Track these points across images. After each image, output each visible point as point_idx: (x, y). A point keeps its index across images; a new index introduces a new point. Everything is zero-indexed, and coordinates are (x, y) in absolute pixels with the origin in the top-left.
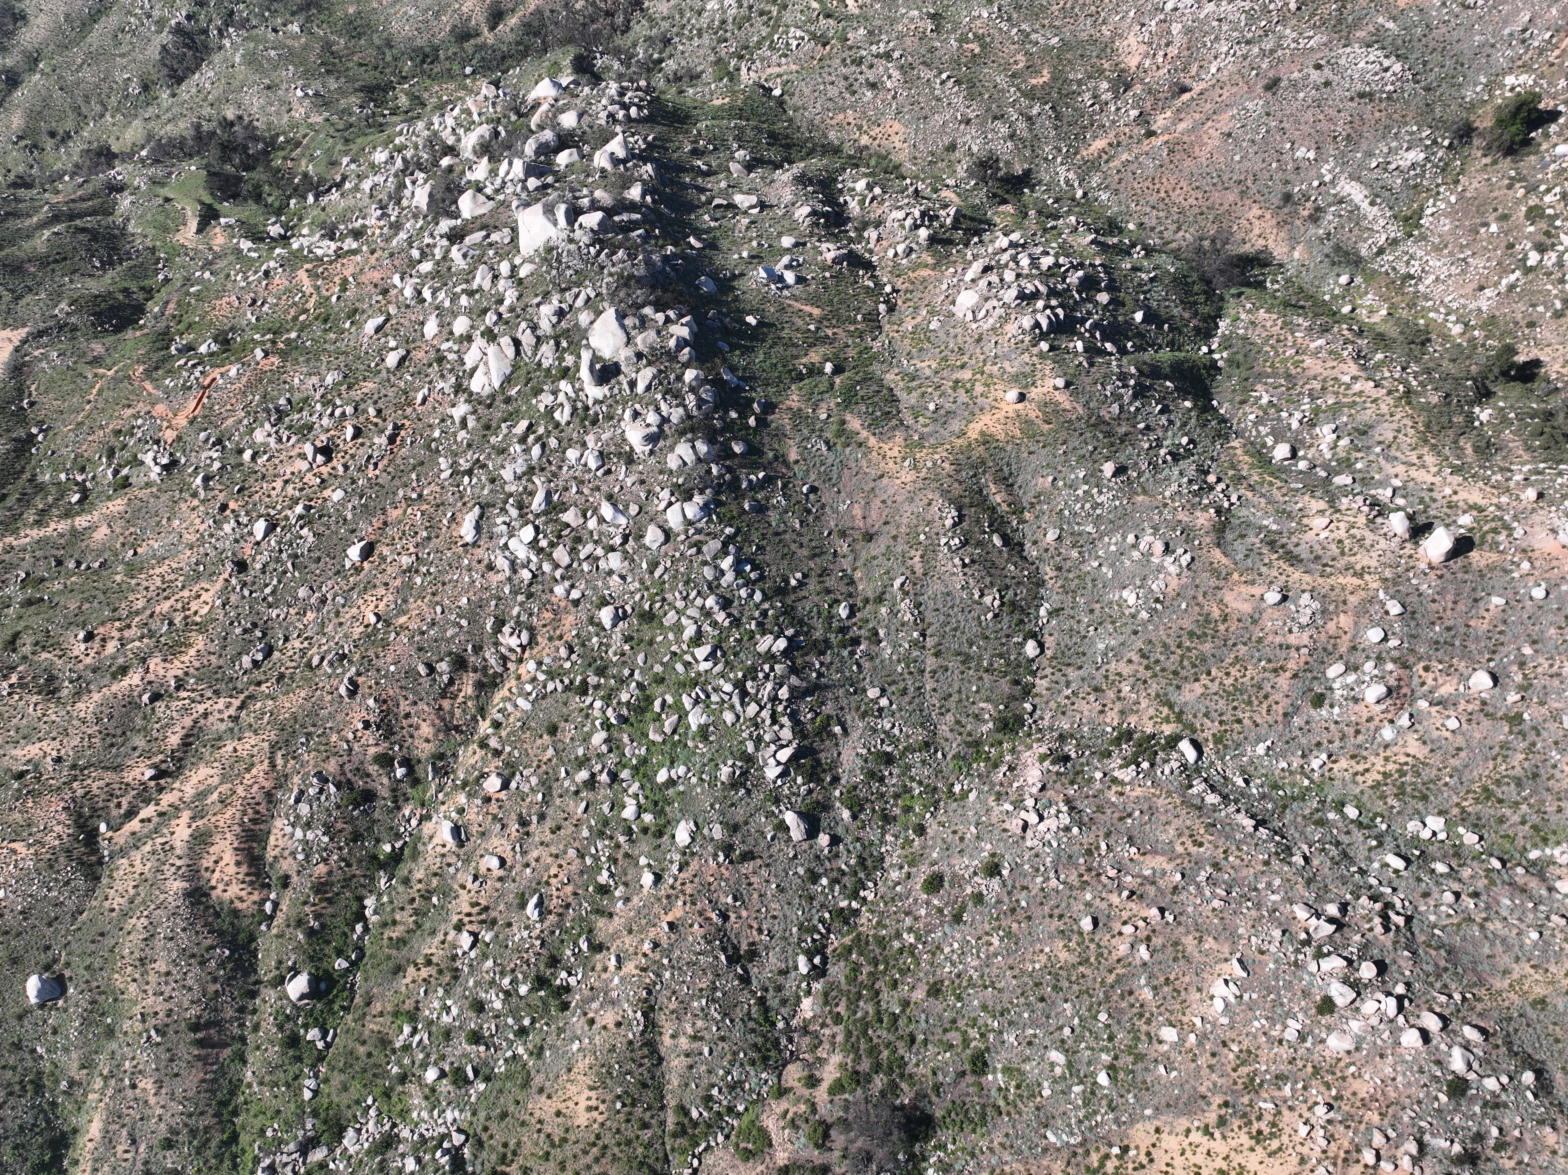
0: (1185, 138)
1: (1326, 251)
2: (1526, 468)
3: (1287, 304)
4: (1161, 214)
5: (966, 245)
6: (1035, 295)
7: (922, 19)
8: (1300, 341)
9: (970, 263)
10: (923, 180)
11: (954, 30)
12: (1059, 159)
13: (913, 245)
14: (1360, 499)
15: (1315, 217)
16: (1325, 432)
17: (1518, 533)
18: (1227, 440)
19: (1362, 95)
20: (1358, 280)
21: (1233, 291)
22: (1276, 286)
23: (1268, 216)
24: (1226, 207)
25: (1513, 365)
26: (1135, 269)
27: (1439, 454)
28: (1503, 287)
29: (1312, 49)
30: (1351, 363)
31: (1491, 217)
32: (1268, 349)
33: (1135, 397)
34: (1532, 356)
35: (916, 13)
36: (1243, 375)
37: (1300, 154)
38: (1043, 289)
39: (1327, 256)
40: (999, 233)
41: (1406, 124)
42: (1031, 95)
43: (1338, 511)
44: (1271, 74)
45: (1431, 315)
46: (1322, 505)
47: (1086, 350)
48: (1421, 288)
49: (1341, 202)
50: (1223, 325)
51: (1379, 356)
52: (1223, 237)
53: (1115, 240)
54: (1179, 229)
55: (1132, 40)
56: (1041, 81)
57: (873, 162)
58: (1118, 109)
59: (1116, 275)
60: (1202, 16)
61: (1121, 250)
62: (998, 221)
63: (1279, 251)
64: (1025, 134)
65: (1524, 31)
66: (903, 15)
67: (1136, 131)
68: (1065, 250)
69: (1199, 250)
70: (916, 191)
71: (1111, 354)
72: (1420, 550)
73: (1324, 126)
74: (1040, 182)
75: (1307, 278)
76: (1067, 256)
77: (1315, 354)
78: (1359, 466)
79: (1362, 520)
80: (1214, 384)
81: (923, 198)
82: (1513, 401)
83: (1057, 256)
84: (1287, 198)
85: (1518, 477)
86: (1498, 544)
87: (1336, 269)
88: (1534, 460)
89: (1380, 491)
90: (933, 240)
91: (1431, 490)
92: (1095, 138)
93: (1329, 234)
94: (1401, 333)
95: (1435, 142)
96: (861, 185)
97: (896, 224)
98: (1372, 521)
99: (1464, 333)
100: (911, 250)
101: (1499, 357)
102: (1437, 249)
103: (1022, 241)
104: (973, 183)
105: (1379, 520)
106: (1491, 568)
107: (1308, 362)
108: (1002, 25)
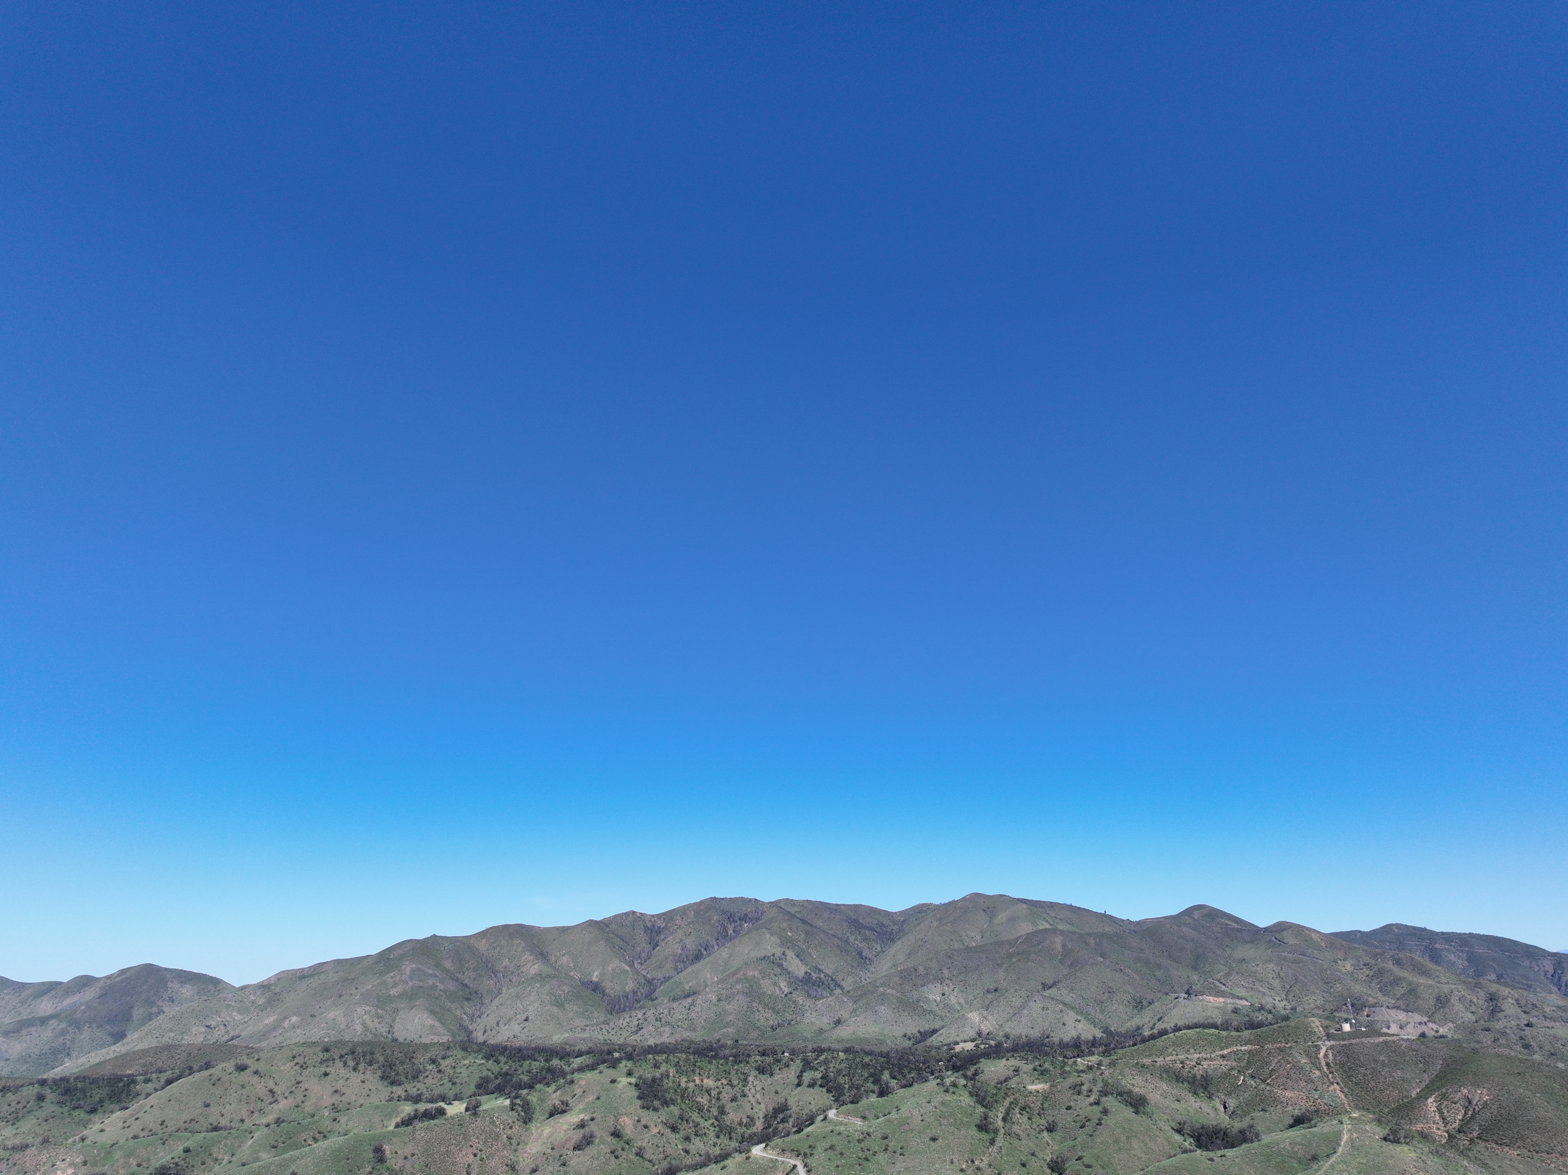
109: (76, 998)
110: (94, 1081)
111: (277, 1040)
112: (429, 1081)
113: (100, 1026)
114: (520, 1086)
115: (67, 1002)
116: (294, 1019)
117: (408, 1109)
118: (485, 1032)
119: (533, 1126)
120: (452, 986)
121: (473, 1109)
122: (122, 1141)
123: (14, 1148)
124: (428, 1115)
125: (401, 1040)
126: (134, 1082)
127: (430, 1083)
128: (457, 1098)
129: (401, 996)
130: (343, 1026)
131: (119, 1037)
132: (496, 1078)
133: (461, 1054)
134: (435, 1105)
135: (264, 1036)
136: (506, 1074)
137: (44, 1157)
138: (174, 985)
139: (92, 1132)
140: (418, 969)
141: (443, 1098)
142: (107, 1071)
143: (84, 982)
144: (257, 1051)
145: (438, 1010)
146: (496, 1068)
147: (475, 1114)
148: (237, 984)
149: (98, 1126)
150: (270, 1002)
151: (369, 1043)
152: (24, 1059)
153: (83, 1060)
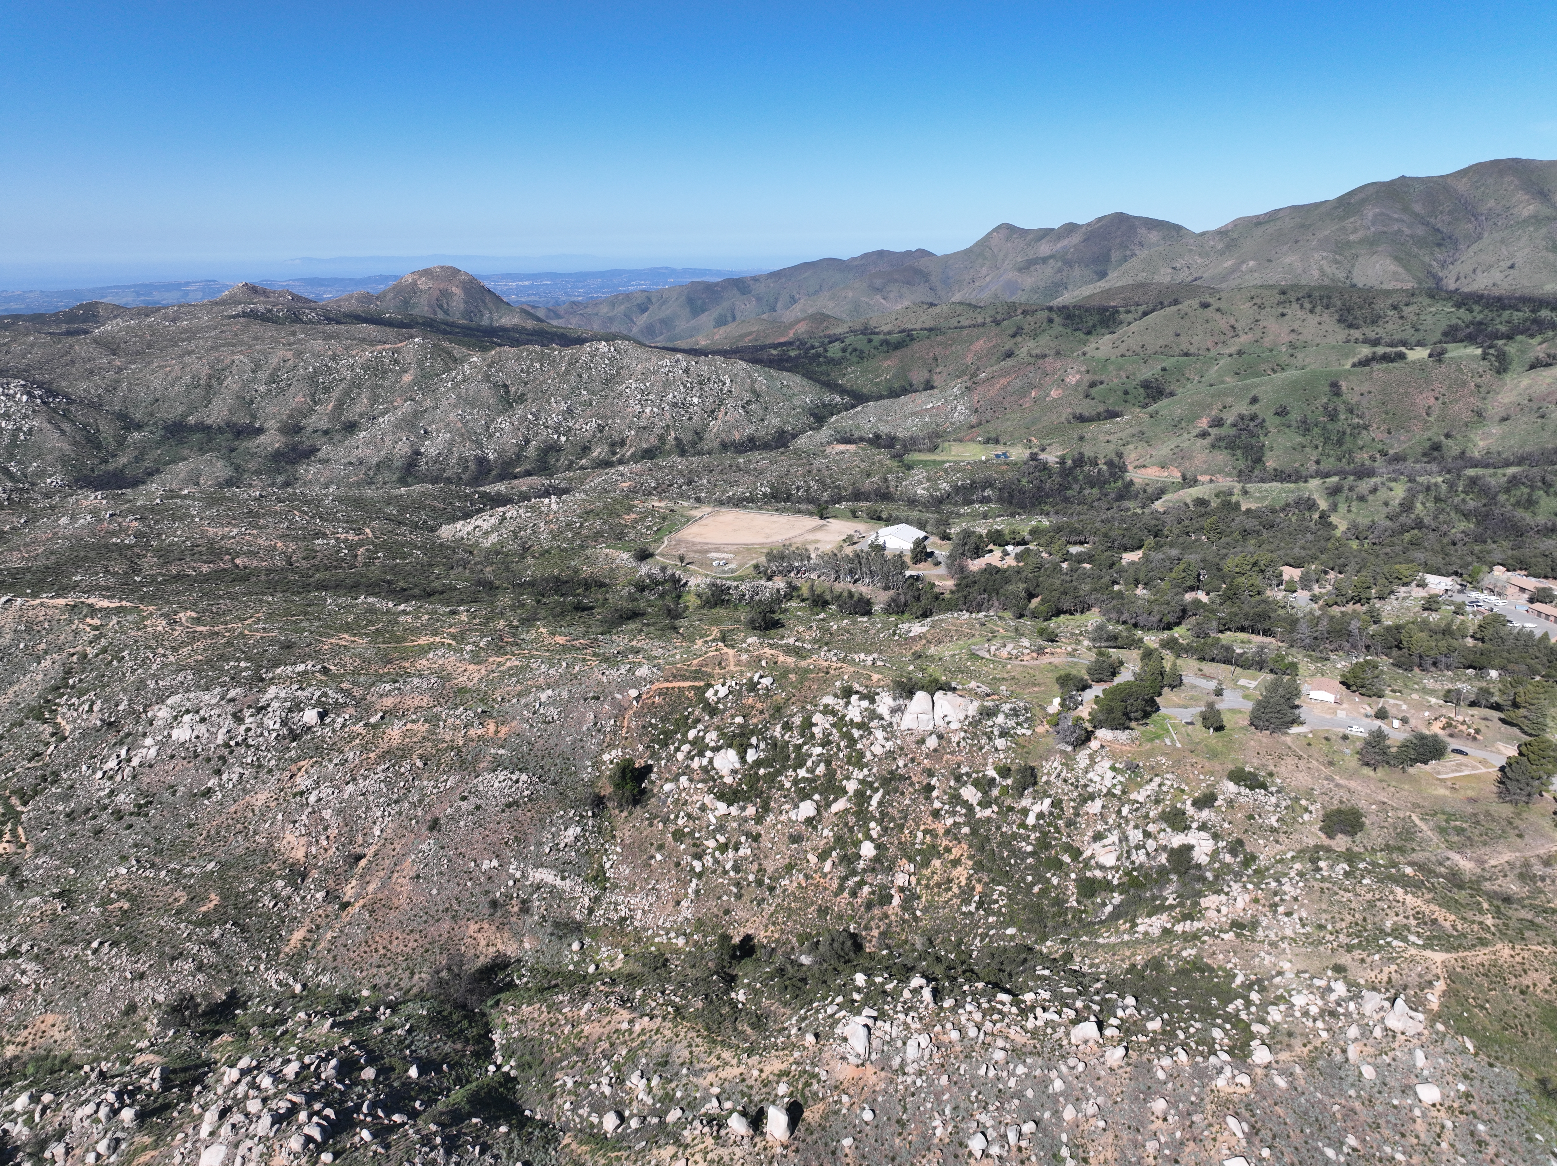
0: (380, 896)
1: (549, 931)
2: (794, 1020)
3: (542, 990)
4: (389, 969)
5: (189, 1100)
6: (294, 1109)
7: (46, 902)
8: (570, 1015)
9: (201, 1116)
10: (107, 1059)
11: (91, 898)
12: (262, 967)
13: (119, 1134)
14: (696, 1123)
15: (525, 908)
16: (635, 1081)
17: (823, 1076)
18: (557, 1141)
19: (509, 805)
20: (587, 941)
21: (490, 1002)
22: (525, 980)
23: (486, 926)
24: (446, 935)
25: (735, 948)
26: (388, 1030)
27: (730, 1046)
28: (692, 896)
29: (452, 788)
30: (621, 1011)
31: (653, 851)
32: (547, 1036)
33: (448, 1153)
34: (742, 934)
35: (37, 899)
36: (539, 1072)
37: (486, 865)
38: (298, 1099)
39: (552, 934)
40: (225, 1068)
41: (553, 812)
42: (206, 921)
43: (687, 1146)
44: (429, 817)
45: (657, 940)
46: (671, 1150)
47: (375, 1136)
48: (637, 923)
49: (539, 888)
50: (497, 1037)
51: (639, 993)
52: (456, 962)
53: (355, 1013)
54: (412, 974)
55: (289, 837)
56: (211, 905)
57: (30, 1069)
58: (303, 898)
59: (371, 1044)
60: (346, 797)
61: (366, 1020)
62: (218, 1056)
63: (511, 950)
64: (214, 959)
65: (595, 724)
66: (20, 908)
67: (330, 909)
68: (306, 1048)
69: (441, 983)
70: (102, 1074)
71: (403, 1124)
72: (769, 1138)
73: (492, 838)
74: (250, 997)
75: (545, 960)
76: (312, 1052)
77: (589, 1018)
78: (679, 1094)
79: (710, 1141)
80: (518, 1096)
81: (113, 1077)
82: (751, 974)
83: (300, 1058)
84: (494, 904)
85: (794, 1031)
86: (816, 1094)
87: (566, 941)
88: (795, 1012)
89: (708, 1106)
90: (142, 1117)
91: (744, 1080)
92: (291, 932)
93: (543, 917)
94: (644, 965)
95: (581, 816)
96: (21, 1102)
97: (86, 1123)
98: (718, 1137)
99: (687, 943)
100: (118, 1141)
101: (721, 946)
102: (630, 889)
103: (254, 1063)
104: (171, 1033)
105: (723, 1132)
106: (825, 1117)
107: (587, 1029)
108: (147, 873)
109: (1065, 242)
110: (1087, 310)
111: (1237, 282)
112: (1390, 327)
113: (1087, 266)
114: (1496, 336)
115: (1060, 245)
116: (1251, 263)
117: (1365, 351)
118: (1458, 279)
119: (1508, 378)
120: (1420, 231)
121: (1438, 356)
122: (1113, 358)
123: (1037, 356)
124: (1386, 358)
125: (1360, 285)
126: (1117, 312)
127: (1391, 328)
128: (1420, 344)
129: (1361, 242)
130: (1299, 271)
131: (1103, 275)
132: (1467, 326)
133: (1427, 301)
134: (1394, 350)
135: (1224, 278)
136: (1480, 323)
137: (1058, 364)
138: (1142, 231)
139: (1090, 348)
140: (1382, 214)
141: (1404, 344)
142: (1096, 302)
143: (1070, 228)
144: (1219, 291)
145: (1403, 256)
146: (1468, 317)
147: (1440, 361)
148: (1197, 230)
149: (1094, 345)
150: (1228, 247)
151: (1326, 288)
152: (1035, 290)
153: (1076, 293)
